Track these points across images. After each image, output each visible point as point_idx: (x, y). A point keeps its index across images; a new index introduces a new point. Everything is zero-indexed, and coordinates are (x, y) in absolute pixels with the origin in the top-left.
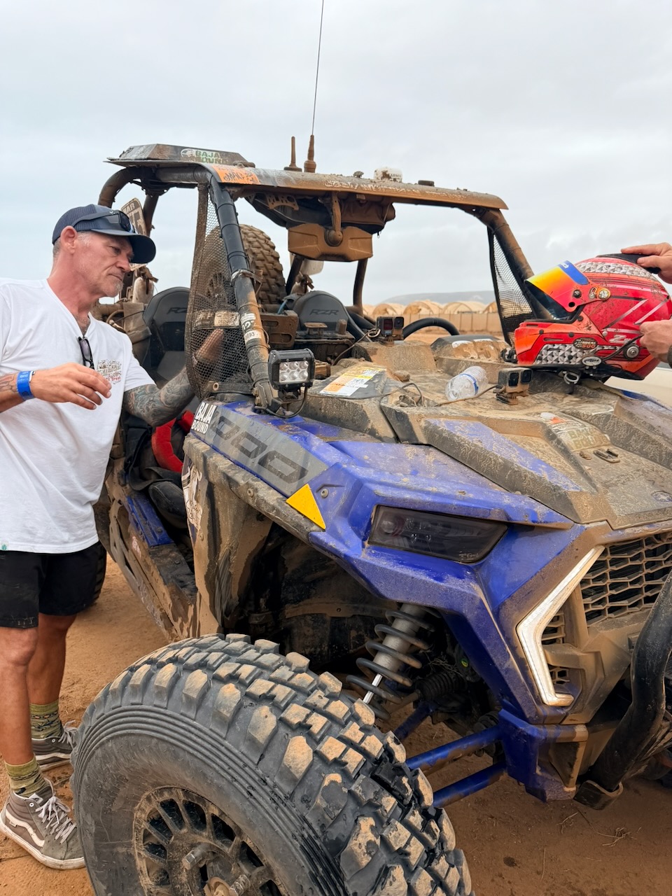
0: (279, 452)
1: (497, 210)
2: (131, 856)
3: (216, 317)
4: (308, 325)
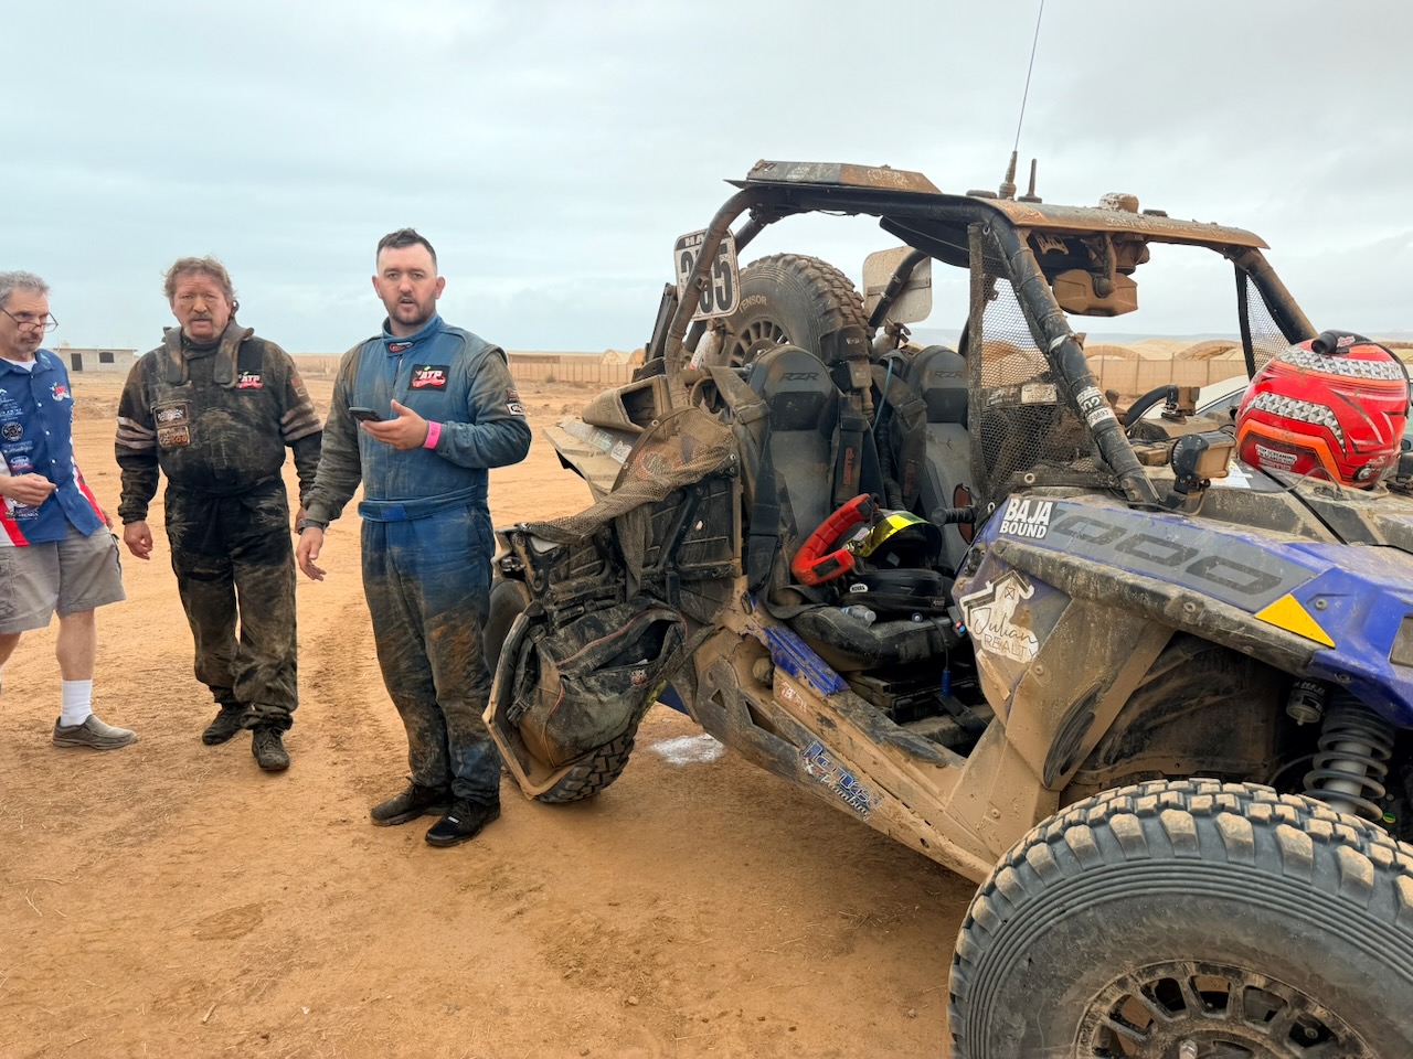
0: (1221, 556)
1: (1255, 249)
3: (1023, 392)
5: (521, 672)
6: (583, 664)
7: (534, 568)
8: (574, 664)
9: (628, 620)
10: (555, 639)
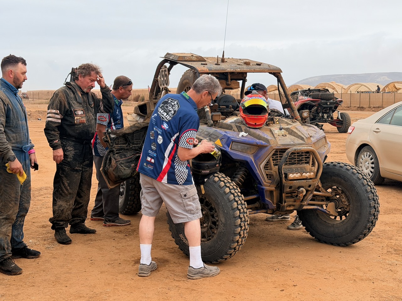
0: (213, 133)
1: (280, 73)
4: (221, 107)
5: (108, 161)
6: (121, 161)
7: (111, 140)
8: (119, 161)
9: (132, 155)
10: (115, 156)
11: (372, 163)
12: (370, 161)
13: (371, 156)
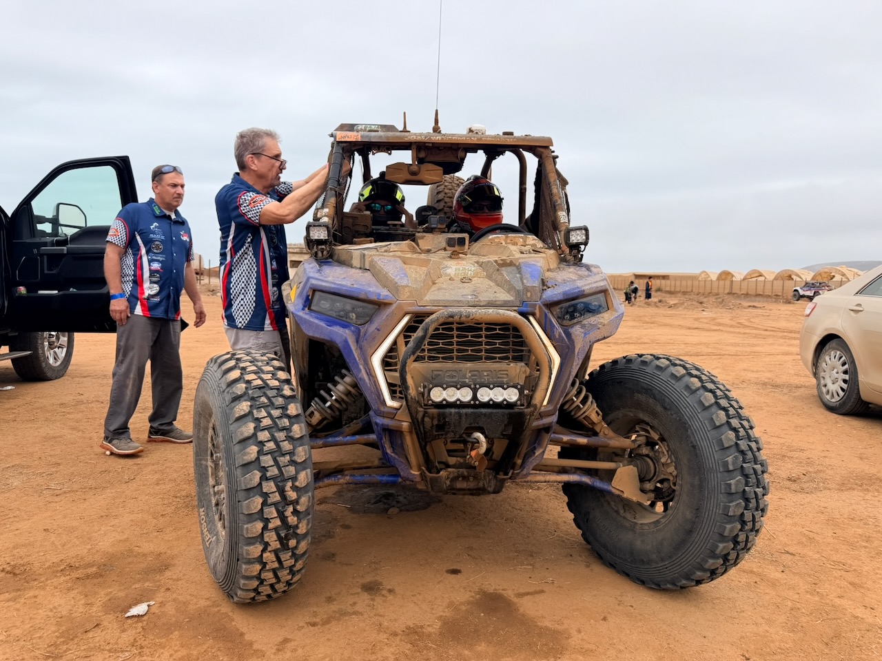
2: (207, 466)
11: (845, 372)
12: (841, 367)
13: (844, 358)
